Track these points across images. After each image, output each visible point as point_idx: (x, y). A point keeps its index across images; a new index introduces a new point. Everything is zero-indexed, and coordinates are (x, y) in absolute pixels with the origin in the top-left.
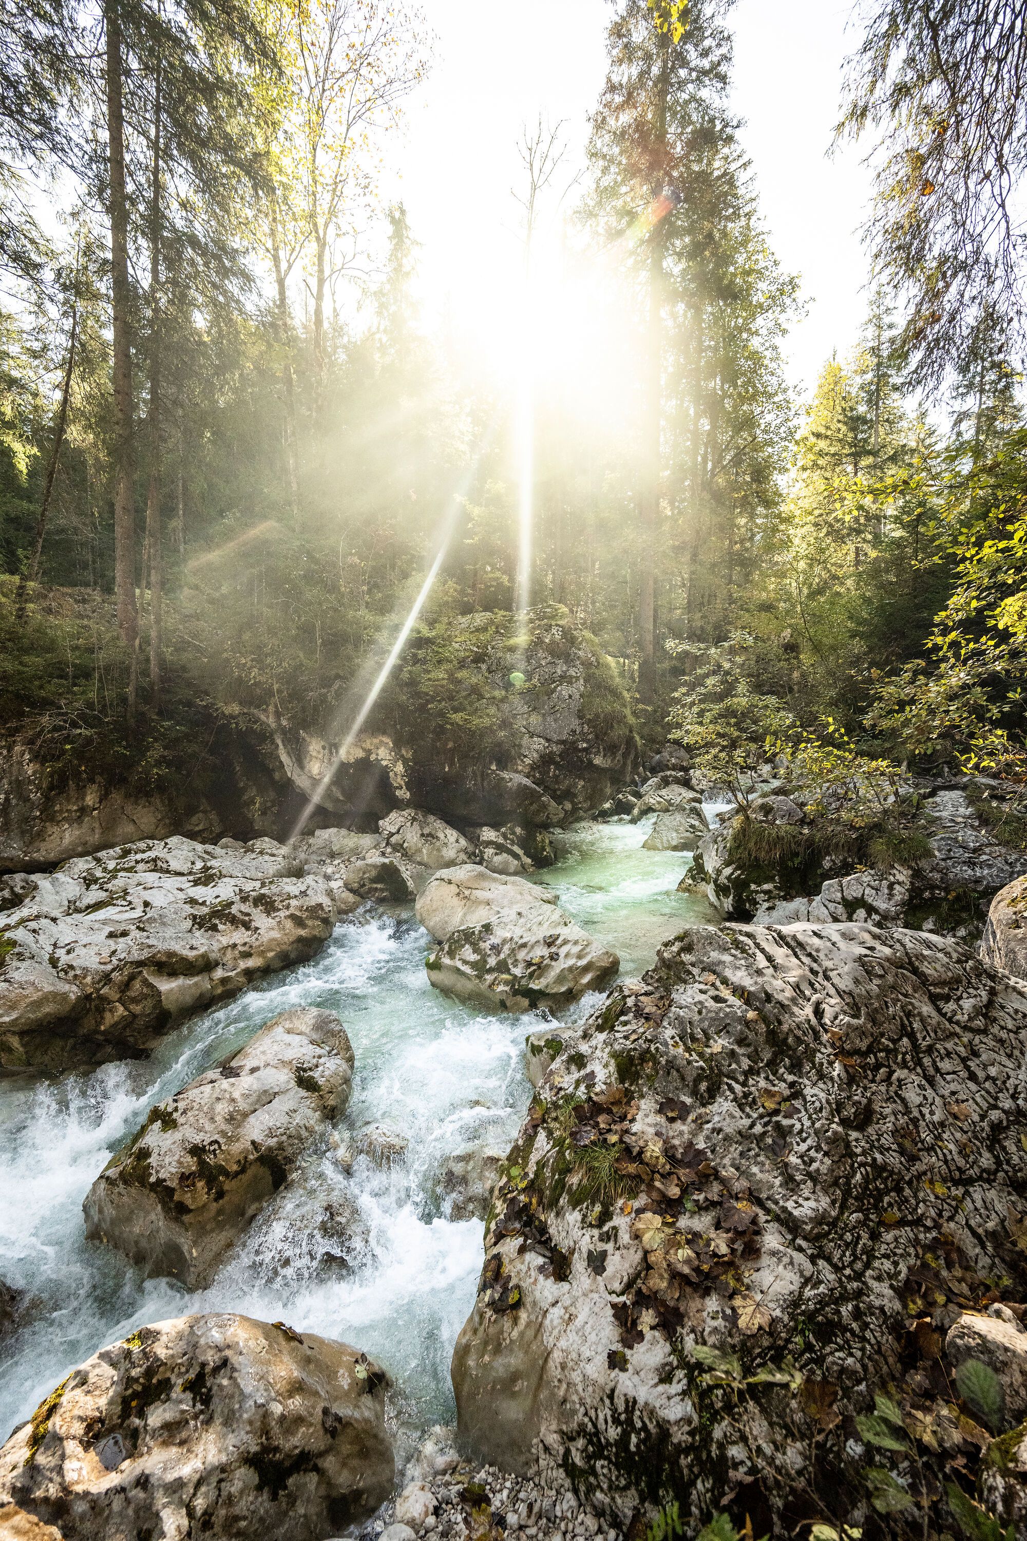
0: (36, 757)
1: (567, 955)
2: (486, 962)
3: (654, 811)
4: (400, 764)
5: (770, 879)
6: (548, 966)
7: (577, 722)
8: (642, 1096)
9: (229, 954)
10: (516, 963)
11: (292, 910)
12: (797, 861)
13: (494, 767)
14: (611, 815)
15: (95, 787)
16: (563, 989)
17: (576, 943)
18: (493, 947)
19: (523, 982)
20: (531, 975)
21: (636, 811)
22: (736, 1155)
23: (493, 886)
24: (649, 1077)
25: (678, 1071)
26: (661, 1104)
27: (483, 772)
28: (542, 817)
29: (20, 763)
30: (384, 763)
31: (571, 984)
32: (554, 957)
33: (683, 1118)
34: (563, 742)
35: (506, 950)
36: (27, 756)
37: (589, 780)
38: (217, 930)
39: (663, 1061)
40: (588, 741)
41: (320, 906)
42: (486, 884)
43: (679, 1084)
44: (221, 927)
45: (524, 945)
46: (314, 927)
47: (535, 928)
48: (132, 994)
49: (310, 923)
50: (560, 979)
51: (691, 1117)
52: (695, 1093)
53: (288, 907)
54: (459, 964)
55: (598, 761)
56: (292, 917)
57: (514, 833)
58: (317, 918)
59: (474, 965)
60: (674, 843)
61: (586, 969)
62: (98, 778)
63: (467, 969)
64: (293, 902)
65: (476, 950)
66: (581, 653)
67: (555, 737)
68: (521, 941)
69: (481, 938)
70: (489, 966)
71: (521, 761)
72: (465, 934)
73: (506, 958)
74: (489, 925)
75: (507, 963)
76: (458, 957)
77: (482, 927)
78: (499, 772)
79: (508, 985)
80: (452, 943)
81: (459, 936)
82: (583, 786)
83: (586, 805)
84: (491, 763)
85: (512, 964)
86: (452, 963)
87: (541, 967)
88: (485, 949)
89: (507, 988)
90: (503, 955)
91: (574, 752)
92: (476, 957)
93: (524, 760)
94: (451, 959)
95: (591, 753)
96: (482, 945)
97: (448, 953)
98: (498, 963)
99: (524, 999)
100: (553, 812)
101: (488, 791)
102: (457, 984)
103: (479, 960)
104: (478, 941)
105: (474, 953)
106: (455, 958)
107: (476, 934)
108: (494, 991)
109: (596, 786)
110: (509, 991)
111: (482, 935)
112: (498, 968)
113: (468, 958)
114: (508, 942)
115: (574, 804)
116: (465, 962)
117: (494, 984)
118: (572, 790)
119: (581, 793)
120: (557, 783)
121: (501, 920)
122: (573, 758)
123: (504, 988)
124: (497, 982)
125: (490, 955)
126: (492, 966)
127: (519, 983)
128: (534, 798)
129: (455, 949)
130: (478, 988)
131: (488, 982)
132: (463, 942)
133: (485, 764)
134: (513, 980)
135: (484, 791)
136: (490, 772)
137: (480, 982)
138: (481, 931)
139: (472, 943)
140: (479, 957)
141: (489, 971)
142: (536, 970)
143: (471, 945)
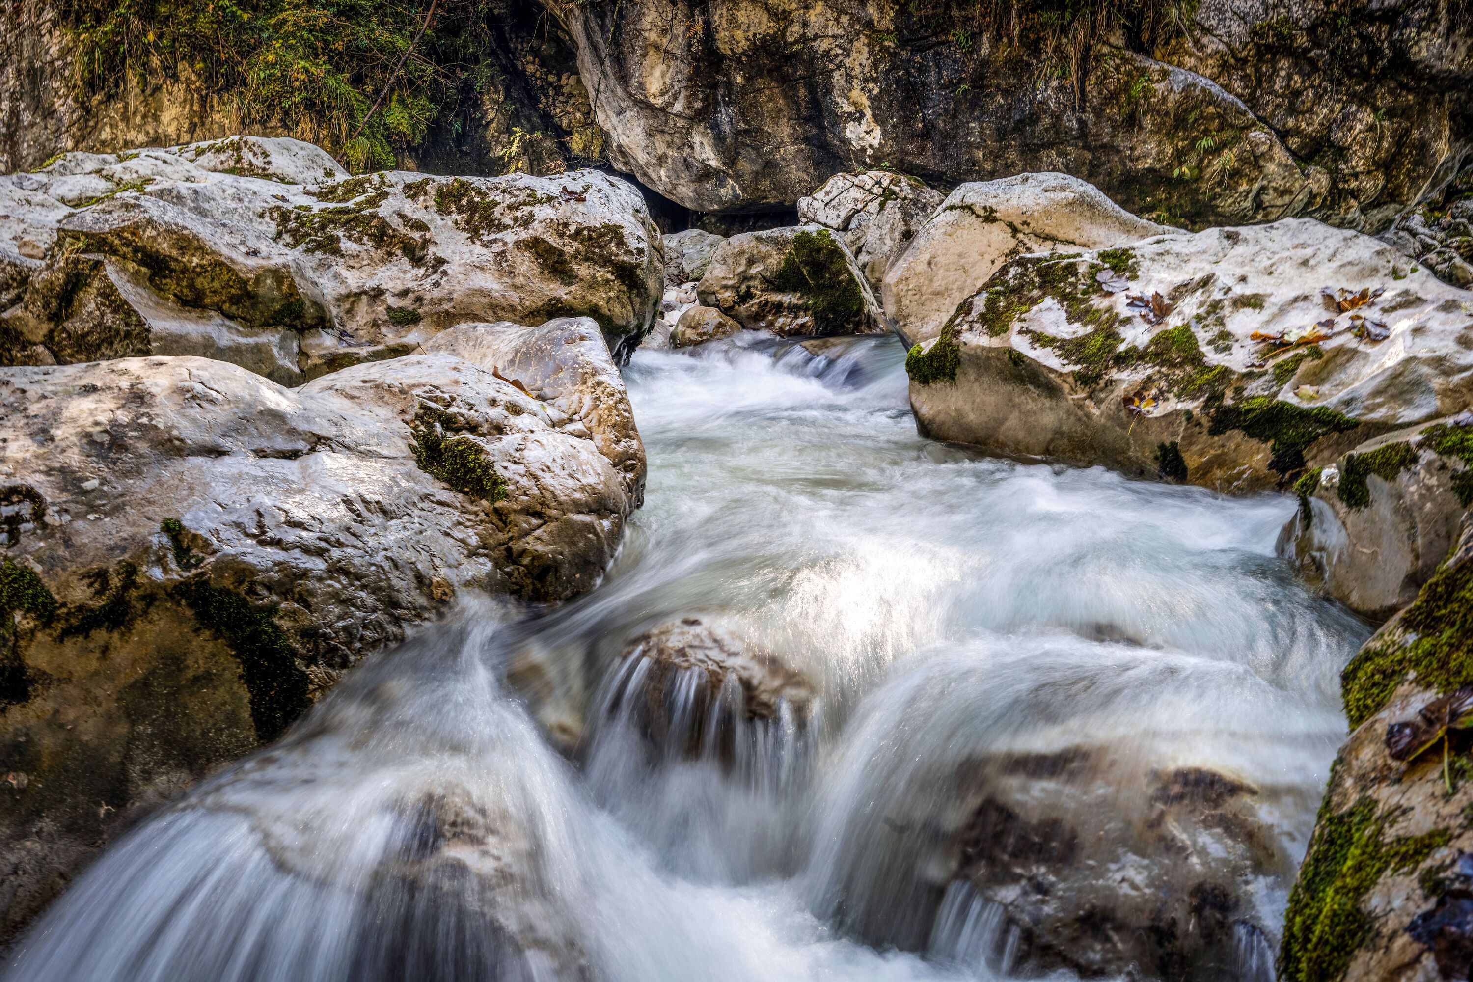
0: (65, 15)
2: (1113, 337)
4: (861, 43)
6: (1347, 352)
9: (363, 313)
10: (1223, 341)
11: (537, 230)
13: (1117, 38)
15: (179, 90)
18: (1139, 305)
19: (1255, 388)
27: (1087, 49)
29: (35, 29)
30: (822, 46)
35: (1190, 306)
36: (49, 14)
37: (1391, 113)
38: (337, 252)
41: (615, 232)
44: (346, 245)
45: (1252, 301)
46: (593, 285)
48: (75, 325)
49: (583, 270)
53: (527, 222)
54: (1021, 344)
55: (1428, 48)
56: (535, 245)
58: (606, 261)
59: (1069, 348)
62: (185, 70)
63: (1048, 358)
64: (543, 212)
65: (1079, 313)
68: (1242, 290)
69: (1096, 287)
70: (1122, 348)
71: (1196, 42)
72: (1040, 273)
73: (1186, 327)
74: (1125, 252)
75: (1192, 337)
76: (1016, 326)
77: (1103, 256)
78: (1128, 54)
79: (1194, 398)
80: (998, 293)
81: (1022, 275)
82: (1371, 128)
83: (1371, 185)
84: (1109, 27)
85: (1210, 343)
86: (995, 342)
87: (1317, 353)
88: (1110, 309)
89: (1193, 406)
90: (1174, 322)
91: (1353, 23)
92: (1079, 330)
93: (1205, 40)
94: (993, 332)
95: (1407, 24)
96: (1098, 302)
97: (983, 318)
98: (1155, 341)
99: (1254, 443)
100: (1278, 183)
101: (1094, 109)
102: (1005, 419)
103: (1088, 336)
104: (1084, 292)
105: (1071, 319)
106: (1005, 329)
107: (1075, 274)
108: (1139, 416)
109: (1407, 132)
110: (1197, 412)
111: (1100, 277)
112: (1157, 355)
113: (1051, 331)
114: (1194, 291)
115: (1335, 176)
116: (1039, 339)
117: (1139, 395)
118: (1337, 135)
119: (1363, 145)
120: (1292, 111)
121: (1166, 246)
122: (1349, 40)
123: (1180, 406)
124: (1154, 391)
125: (1127, 321)
126: (1135, 349)
127: (1239, 391)
128: (1224, 136)
129: (1008, 307)
130: (1088, 416)
131: (1120, 391)
132: (1035, 293)
133: (1093, 28)
134: (1209, 382)
135: (1083, 109)
136: (1106, 49)
137: (1090, 397)
138: (1094, 269)
139: (1064, 297)
140: (1090, 329)
141: (1122, 361)
142: (1298, 360)
143: (1061, 302)
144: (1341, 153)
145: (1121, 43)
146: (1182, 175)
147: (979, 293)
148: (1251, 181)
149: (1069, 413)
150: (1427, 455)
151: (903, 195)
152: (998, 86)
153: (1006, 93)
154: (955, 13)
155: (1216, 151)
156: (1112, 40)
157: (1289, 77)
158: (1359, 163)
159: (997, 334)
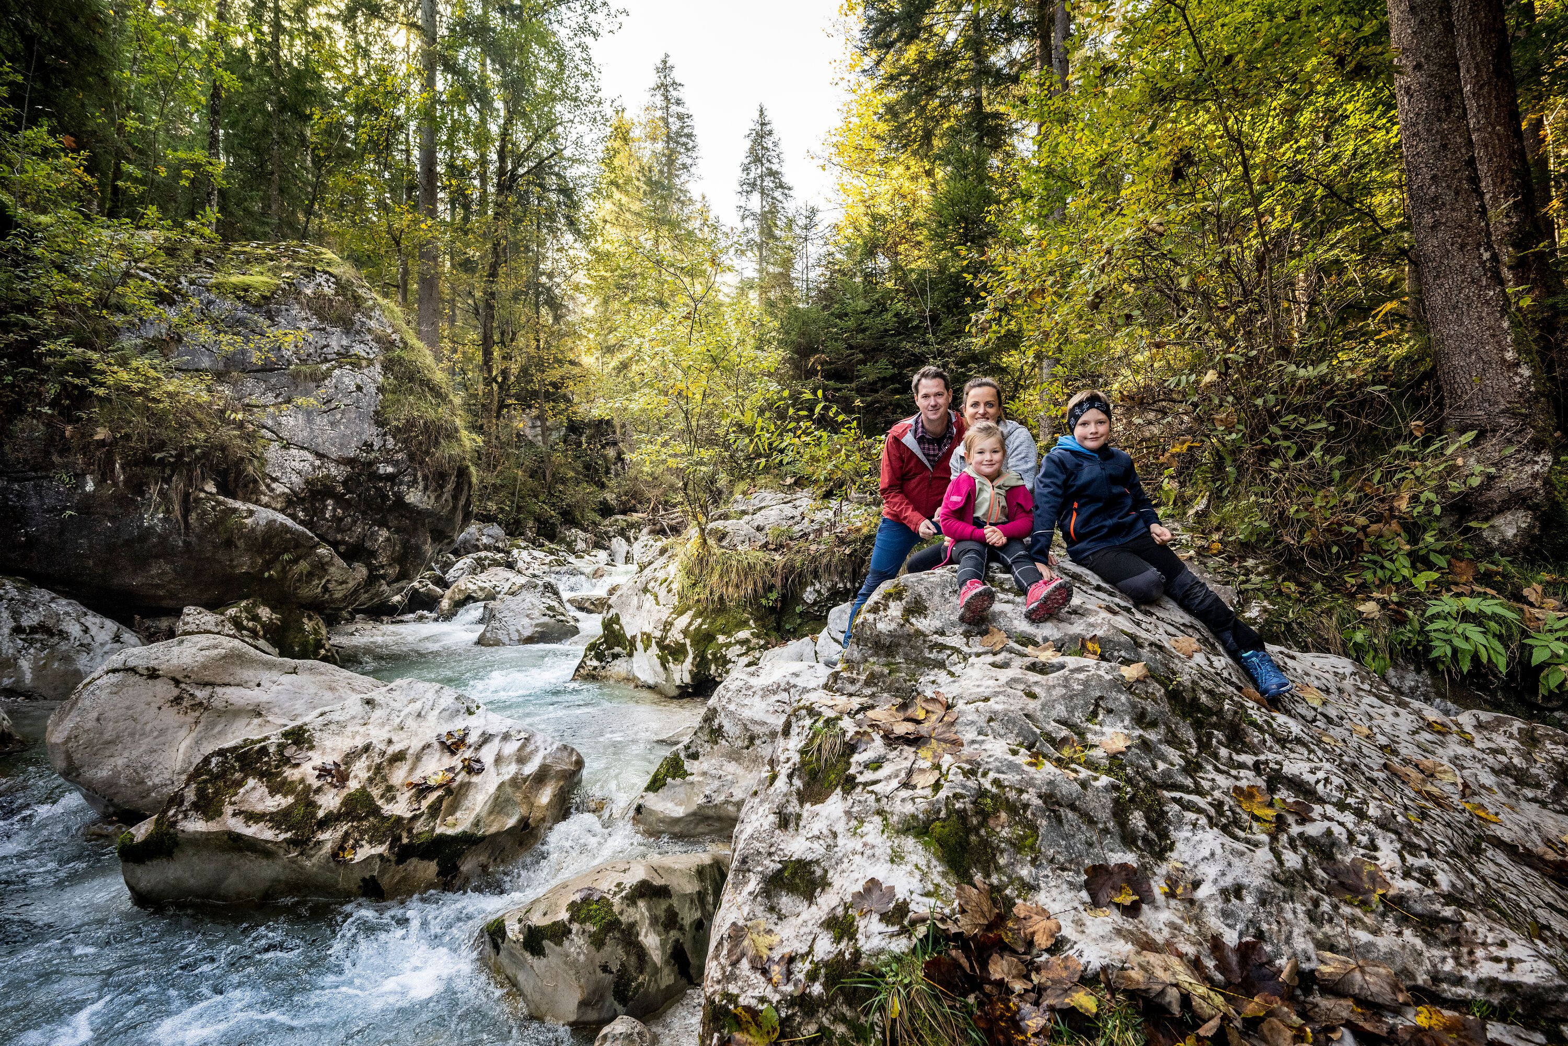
1: (498, 760)
2: (312, 806)
3: (476, 600)
5: (744, 624)
6: (465, 787)
7: (374, 430)
8: (1030, 888)
10: (390, 793)
12: (774, 596)
13: (211, 487)
14: (403, 613)
16: (511, 822)
17: (506, 737)
18: (323, 772)
19: (419, 827)
20: (434, 810)
21: (445, 604)
22: (1304, 923)
23: (265, 676)
24: (1017, 846)
25: (1073, 807)
26: (1087, 885)
27: (187, 495)
28: (314, 589)
31: (522, 810)
32: (473, 768)
33: (1145, 897)
34: (350, 462)
35: (360, 772)
37: (397, 531)
39: (1031, 797)
40: (396, 464)
42: (248, 674)
43: (1087, 833)
45: (399, 757)
47: (411, 723)
50: (499, 804)
51: (1158, 887)
52: (1128, 839)
54: (236, 825)
55: (414, 497)
57: (255, 618)
59: (278, 819)
60: (527, 633)
61: (541, 777)
63: (264, 833)
65: (277, 787)
66: (373, 324)
67: (334, 453)
68: (391, 750)
69: (285, 761)
70: (321, 814)
71: (268, 486)
72: (238, 759)
73: (363, 788)
74: (300, 728)
75: (369, 797)
76: (228, 810)
77: (286, 735)
78: (221, 498)
79: (382, 843)
80: (205, 781)
81: (223, 763)
82: (388, 539)
83: (393, 571)
84: (203, 479)
85: (382, 797)
86: (212, 827)
87: (449, 792)
88: (302, 781)
89: (381, 849)
90: (353, 785)
91: (369, 480)
92: (281, 802)
93: (274, 485)
94: (209, 818)
95: (401, 483)
96: (292, 774)
97: (195, 806)
98: (344, 803)
99: (425, 863)
100: (338, 577)
101: (197, 536)
102: (226, 878)
103: (291, 806)
104: (277, 767)
105: (273, 792)
106: (220, 813)
107: (268, 754)
108: (346, 863)
109: (408, 541)
110: (386, 854)
111: (287, 753)
112: (347, 814)
113: (260, 808)
114: (360, 756)
115: (371, 569)
116: (252, 817)
117: (342, 848)
118: (368, 544)
119: (384, 549)
120: (339, 530)
121: (328, 717)
122: (368, 489)
123: (373, 851)
124: (351, 842)
125: (319, 790)
126: (331, 812)
127: (410, 831)
128: (299, 551)
129: (216, 793)
130: (302, 867)
131: (327, 848)
132: (238, 775)
133: (191, 479)
134: (390, 829)
135: (187, 535)
136: (202, 495)
137: (302, 854)
138: (281, 747)
139: (262, 775)
140: (290, 800)
141: (323, 824)
142: (440, 799)
143: (260, 780)
144: (373, 554)
145: (214, 490)
146: (270, 576)
147: (187, 785)
148: (320, 578)
149: (284, 867)
150: (575, 927)
151: (9, 596)
152: (105, 514)
153: (113, 518)
154: (56, 459)
155: (296, 561)
156: (207, 488)
157: (334, 510)
158: (383, 560)
159: (212, 819)
